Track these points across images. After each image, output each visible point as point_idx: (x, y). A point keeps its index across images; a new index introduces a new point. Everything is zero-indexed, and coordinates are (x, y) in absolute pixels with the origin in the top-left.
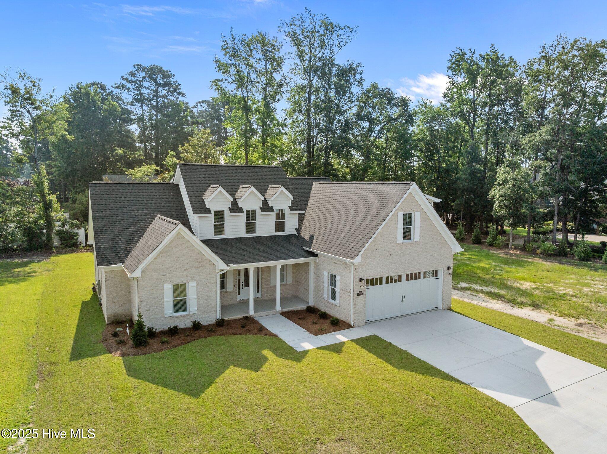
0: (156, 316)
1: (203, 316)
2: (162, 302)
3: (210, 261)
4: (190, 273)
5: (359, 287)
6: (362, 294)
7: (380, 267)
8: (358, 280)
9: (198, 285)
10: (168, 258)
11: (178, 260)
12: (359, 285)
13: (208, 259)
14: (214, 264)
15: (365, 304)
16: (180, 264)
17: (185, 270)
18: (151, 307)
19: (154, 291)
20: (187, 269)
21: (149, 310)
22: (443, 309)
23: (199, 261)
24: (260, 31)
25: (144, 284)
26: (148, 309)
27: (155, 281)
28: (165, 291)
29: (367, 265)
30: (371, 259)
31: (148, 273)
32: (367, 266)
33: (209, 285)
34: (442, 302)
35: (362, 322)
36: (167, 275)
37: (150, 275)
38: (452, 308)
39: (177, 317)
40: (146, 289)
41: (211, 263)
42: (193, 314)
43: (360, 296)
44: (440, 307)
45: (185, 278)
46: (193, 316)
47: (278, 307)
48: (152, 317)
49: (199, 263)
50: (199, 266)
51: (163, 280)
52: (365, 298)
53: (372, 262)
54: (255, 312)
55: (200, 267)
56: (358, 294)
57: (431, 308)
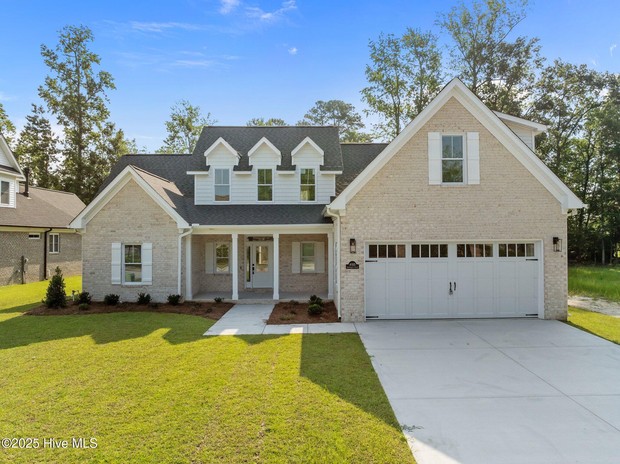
0: (102, 282)
1: (161, 290)
2: (109, 265)
3: (171, 218)
4: (144, 231)
5: (350, 255)
6: (357, 266)
7: (394, 225)
8: (347, 242)
9: (154, 248)
10: (118, 210)
11: (130, 214)
12: (349, 250)
13: (168, 215)
14: (176, 223)
15: (363, 285)
16: (133, 218)
17: (139, 227)
18: (96, 269)
19: (101, 250)
20: (140, 227)
21: (94, 273)
22: (548, 317)
23: (157, 216)
24: (409, 28)
25: (89, 239)
26: (92, 271)
27: (102, 237)
28: (112, 250)
29: (365, 217)
30: (372, 209)
31: (94, 227)
32: (365, 220)
33: (170, 250)
34: (544, 304)
35: (357, 315)
36: (117, 231)
37: (96, 229)
38: (569, 319)
39: (127, 287)
40: (91, 246)
41: (172, 220)
42: (148, 286)
43: (353, 271)
44: (541, 315)
45: (139, 237)
46: (147, 288)
47: (276, 296)
48: (97, 282)
49: (157, 219)
50: (156, 223)
51: (111, 237)
52: (363, 274)
53: (376, 214)
54: (239, 299)
55: (158, 225)
56: (348, 266)
57: (523, 314)
